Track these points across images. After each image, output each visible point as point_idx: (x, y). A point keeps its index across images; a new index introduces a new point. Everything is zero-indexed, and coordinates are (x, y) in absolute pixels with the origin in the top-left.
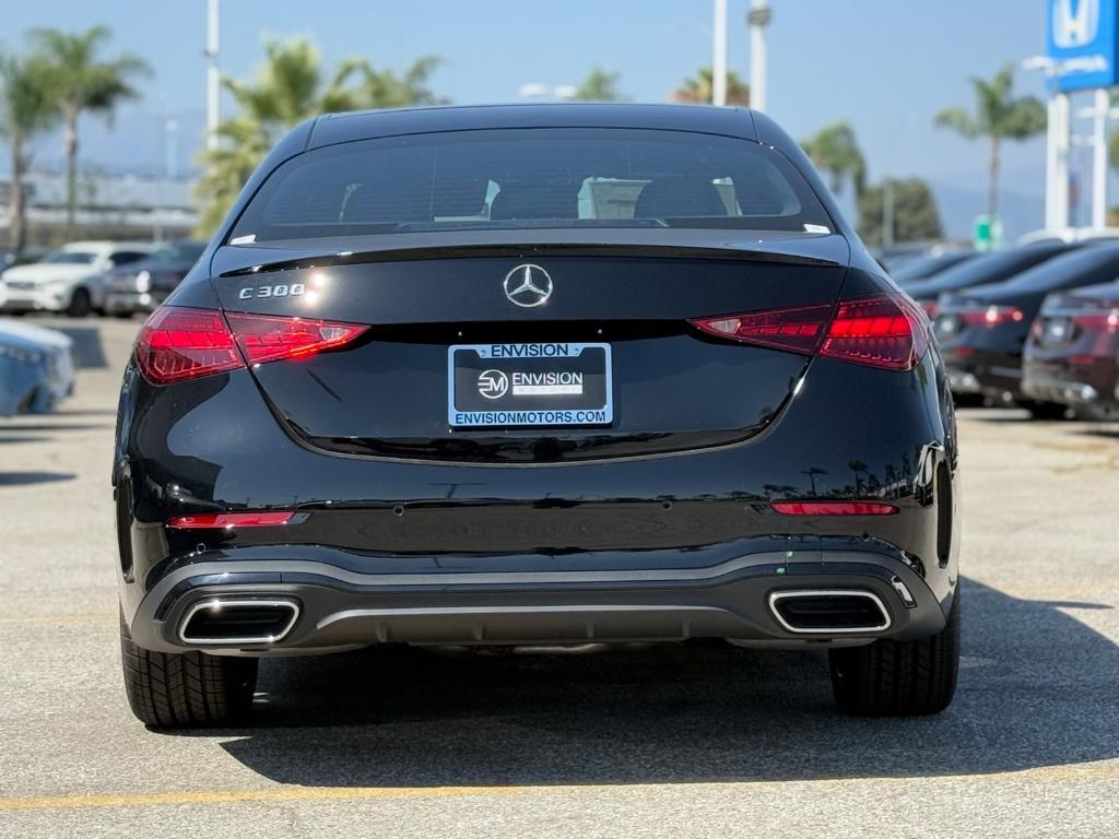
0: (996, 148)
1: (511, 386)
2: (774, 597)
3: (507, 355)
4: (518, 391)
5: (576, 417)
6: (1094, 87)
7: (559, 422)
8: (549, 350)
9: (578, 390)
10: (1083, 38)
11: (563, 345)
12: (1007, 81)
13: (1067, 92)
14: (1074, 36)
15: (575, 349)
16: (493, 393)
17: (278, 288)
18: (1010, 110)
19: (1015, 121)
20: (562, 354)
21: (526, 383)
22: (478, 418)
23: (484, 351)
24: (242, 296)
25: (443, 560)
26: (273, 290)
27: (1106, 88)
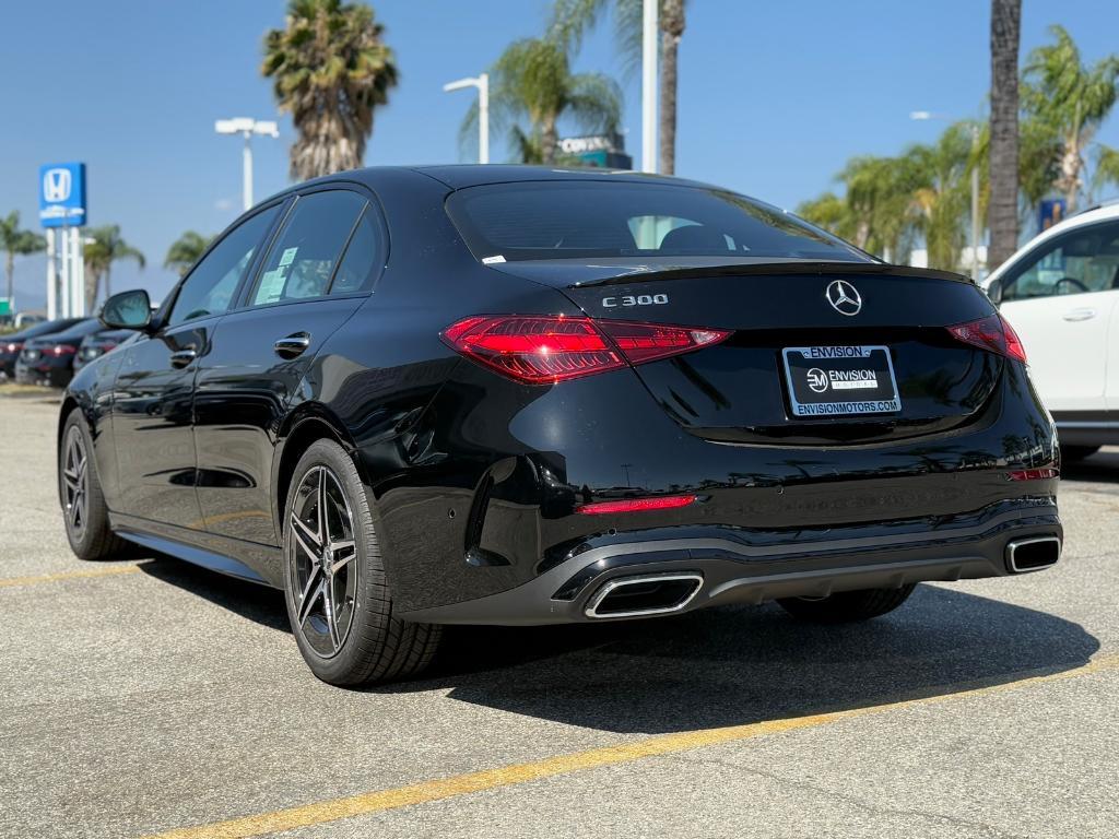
0: (11, 258)
1: (830, 382)
2: (1013, 546)
3: (822, 357)
4: (836, 385)
5: (878, 406)
6: (71, 226)
7: (868, 411)
8: (848, 352)
9: (873, 384)
10: (62, 197)
11: (858, 348)
12: (15, 219)
13: (53, 227)
14: (56, 196)
15: (866, 351)
16: (819, 388)
17: (640, 298)
18: (19, 237)
19: (22, 243)
20: (858, 355)
21: (840, 380)
22: (814, 409)
23: (806, 352)
24: (605, 305)
25: (806, 534)
26: (636, 300)
27: (78, 226)
